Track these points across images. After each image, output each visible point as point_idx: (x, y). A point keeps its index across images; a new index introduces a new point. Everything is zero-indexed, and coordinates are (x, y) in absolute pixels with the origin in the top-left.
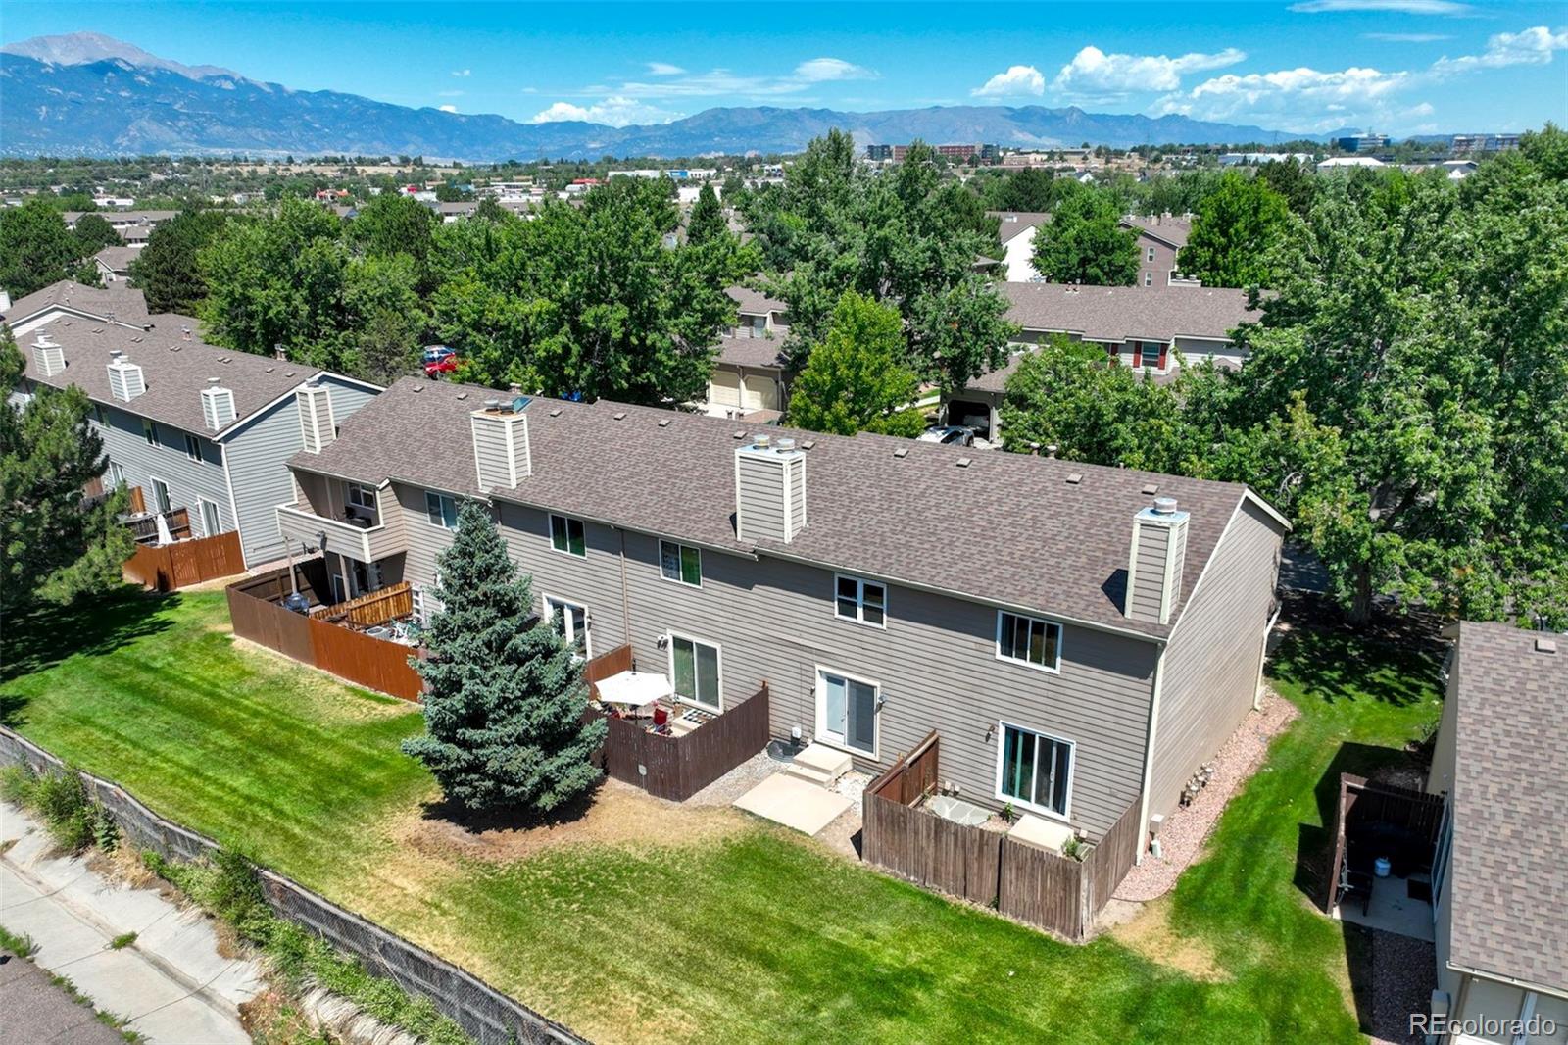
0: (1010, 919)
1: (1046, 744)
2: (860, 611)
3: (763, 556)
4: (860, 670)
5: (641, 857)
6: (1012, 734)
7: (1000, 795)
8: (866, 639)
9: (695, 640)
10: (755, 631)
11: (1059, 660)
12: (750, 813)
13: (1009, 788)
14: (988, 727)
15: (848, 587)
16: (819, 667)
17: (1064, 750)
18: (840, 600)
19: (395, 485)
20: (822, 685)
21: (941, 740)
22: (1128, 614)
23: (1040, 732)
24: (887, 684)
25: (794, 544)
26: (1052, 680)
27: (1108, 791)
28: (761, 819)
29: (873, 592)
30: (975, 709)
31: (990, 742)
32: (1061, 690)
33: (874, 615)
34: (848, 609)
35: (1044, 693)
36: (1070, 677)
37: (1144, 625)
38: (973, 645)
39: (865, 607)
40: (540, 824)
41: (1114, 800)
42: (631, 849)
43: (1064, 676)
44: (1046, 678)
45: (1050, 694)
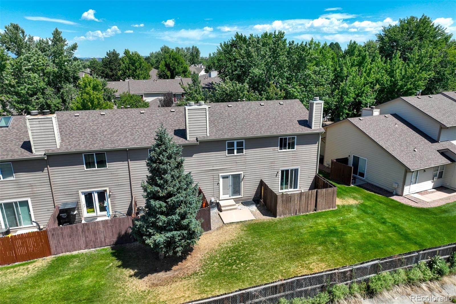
0: (320, 211)
1: (292, 170)
2: (235, 151)
3: (201, 142)
4: (235, 170)
6: (282, 172)
7: (280, 191)
8: (237, 159)
11: (295, 146)
12: (233, 223)
13: (282, 189)
14: (276, 173)
15: (231, 145)
16: (220, 175)
17: (296, 171)
18: (228, 150)
20: (221, 181)
22: (313, 128)
23: (290, 168)
24: (245, 171)
25: (210, 135)
26: (294, 152)
27: (308, 177)
28: (238, 223)
29: (240, 144)
30: (273, 169)
31: (277, 176)
32: (296, 154)
33: (240, 151)
34: (231, 151)
35: (292, 157)
36: (298, 150)
38: (272, 150)
39: (237, 149)
41: (309, 179)
44: (292, 152)
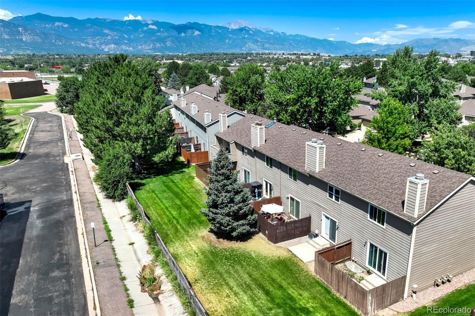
0: (348, 303)
1: (381, 252)
2: (334, 197)
3: (310, 175)
4: (333, 216)
5: (254, 256)
6: (372, 246)
7: (367, 265)
8: (335, 206)
9: (295, 198)
10: (308, 198)
11: (385, 223)
12: (291, 252)
13: (370, 263)
14: (365, 242)
15: (331, 189)
16: (323, 213)
17: (386, 254)
18: (329, 193)
19: (236, 143)
20: (324, 218)
21: (353, 243)
22: (405, 213)
23: (379, 247)
24: (339, 222)
25: (318, 173)
26: (383, 230)
27: (397, 272)
28: (293, 254)
29: (337, 192)
30: (362, 235)
31: (366, 247)
32: (385, 234)
33: (337, 199)
34: (331, 196)
36: (388, 230)
37: (409, 216)
38: (362, 214)
40: (234, 240)
42: (252, 253)
43: (386, 229)
44: (381, 229)
45: (382, 235)
